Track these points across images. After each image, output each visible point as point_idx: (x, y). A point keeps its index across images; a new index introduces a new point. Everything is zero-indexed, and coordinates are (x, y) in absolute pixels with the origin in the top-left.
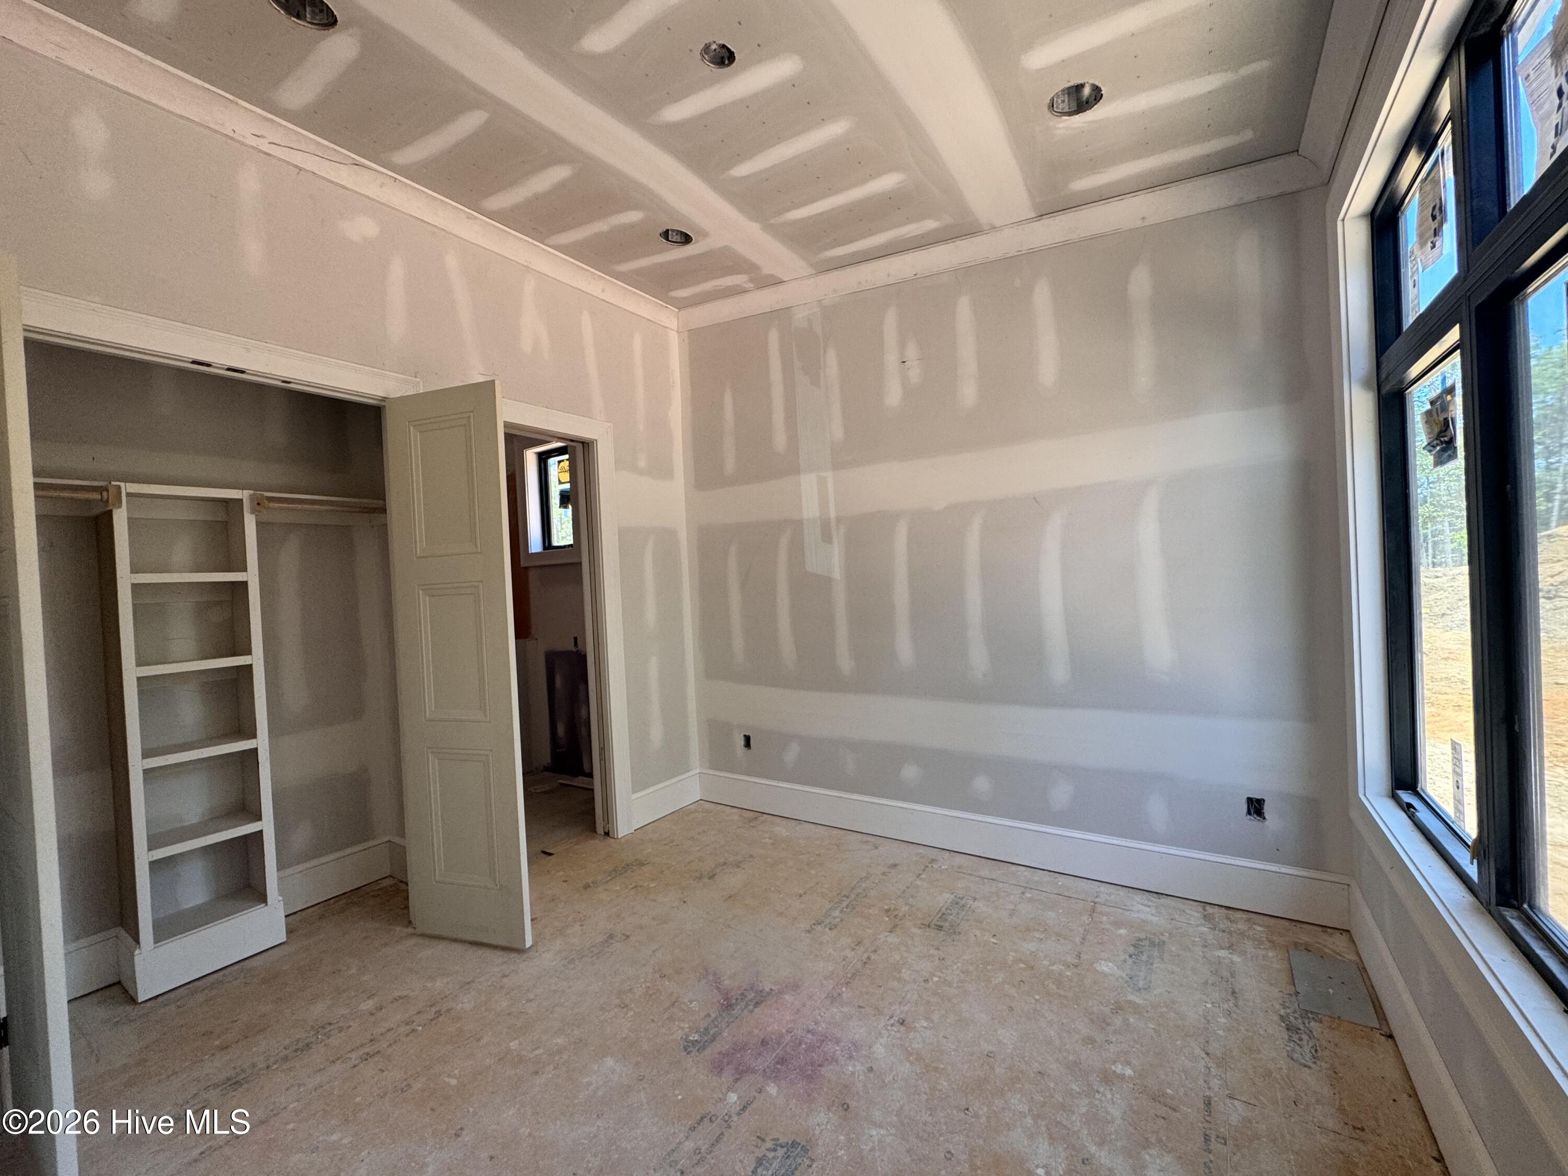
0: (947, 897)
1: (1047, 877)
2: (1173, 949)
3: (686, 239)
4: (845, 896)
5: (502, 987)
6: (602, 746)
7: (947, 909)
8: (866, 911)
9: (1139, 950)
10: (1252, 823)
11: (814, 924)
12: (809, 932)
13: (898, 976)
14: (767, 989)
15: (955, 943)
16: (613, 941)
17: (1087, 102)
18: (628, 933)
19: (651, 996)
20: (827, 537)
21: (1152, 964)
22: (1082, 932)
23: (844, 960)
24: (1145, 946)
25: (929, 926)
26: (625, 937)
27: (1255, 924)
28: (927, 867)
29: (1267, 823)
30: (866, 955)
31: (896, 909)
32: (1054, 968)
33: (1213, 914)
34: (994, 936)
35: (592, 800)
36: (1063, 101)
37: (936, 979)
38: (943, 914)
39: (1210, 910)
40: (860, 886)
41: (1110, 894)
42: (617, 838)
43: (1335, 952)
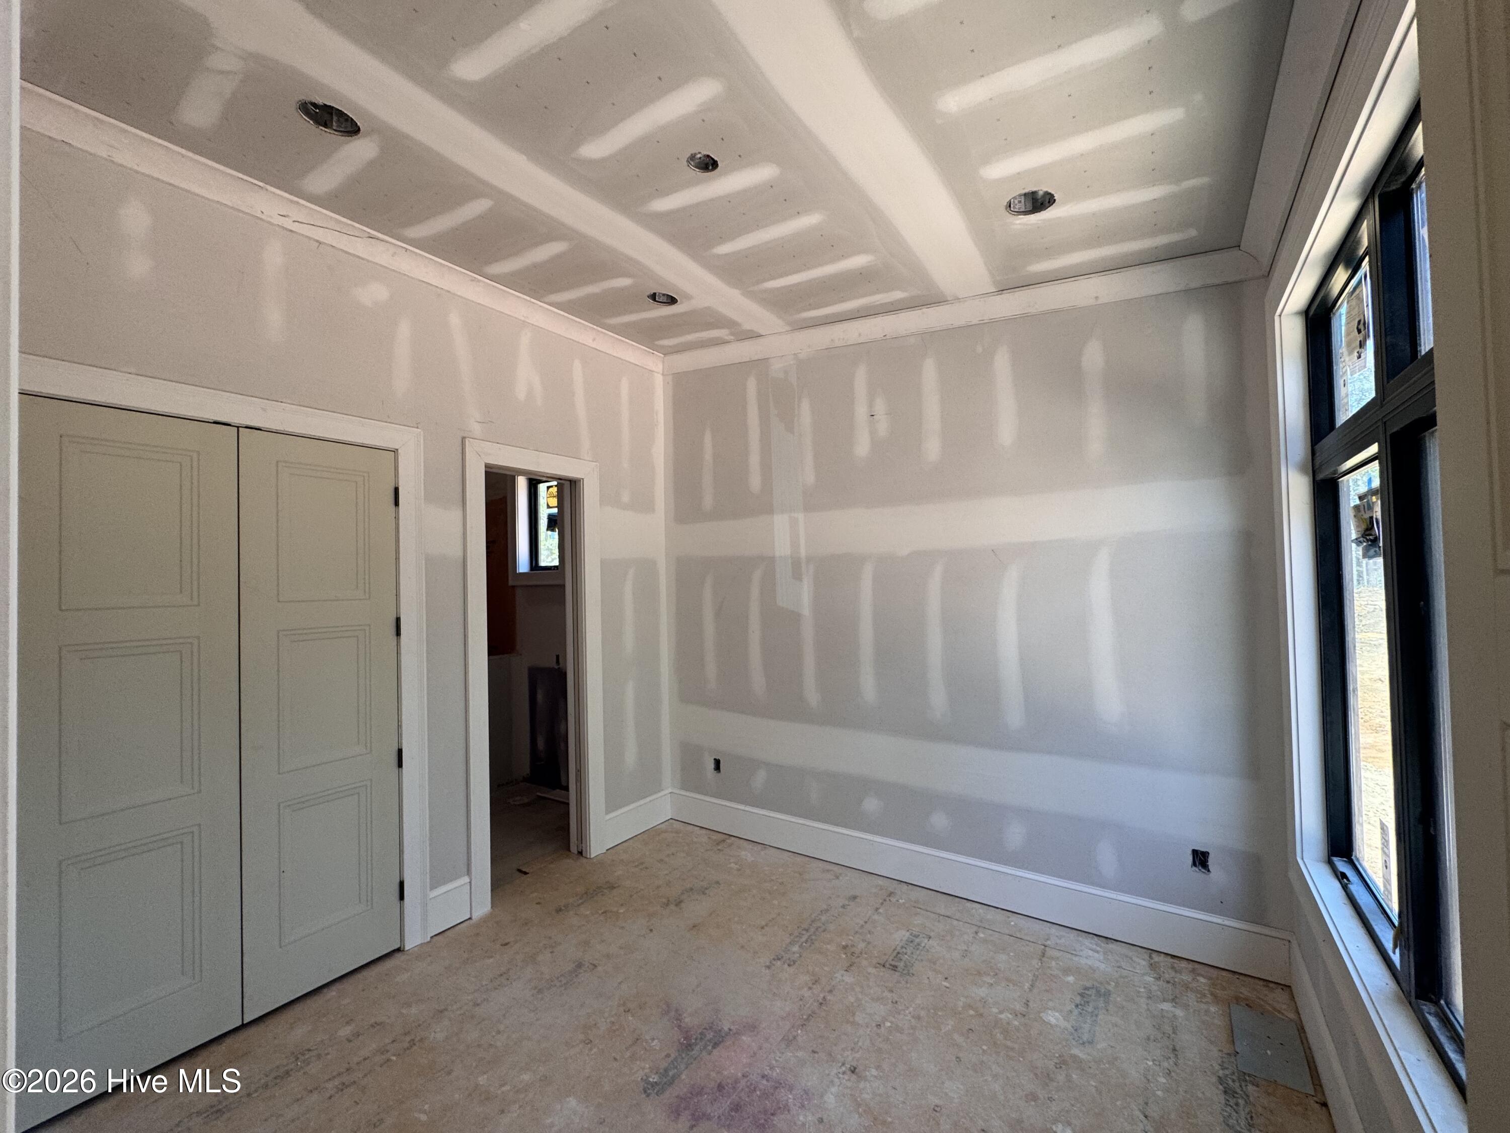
0: (901, 935)
1: (999, 916)
2: (1118, 999)
3: (672, 301)
4: (805, 929)
5: (472, 1017)
6: (578, 767)
7: (902, 947)
8: (825, 946)
9: (1085, 999)
10: (1196, 874)
11: (774, 959)
12: (768, 967)
13: (851, 1019)
14: (726, 1029)
15: (908, 985)
16: (582, 971)
17: (1042, 204)
18: (595, 962)
19: (614, 1031)
20: (797, 576)
21: (1097, 1016)
22: (1031, 978)
23: (801, 1000)
24: (1091, 996)
25: (884, 966)
26: (591, 967)
27: (1199, 975)
28: (885, 900)
29: (1211, 875)
30: (822, 996)
31: (853, 946)
32: (1002, 1016)
33: (1158, 963)
34: (946, 978)
35: (567, 814)
36: (1020, 202)
37: (888, 1024)
38: (898, 953)
39: (1156, 958)
40: (820, 919)
41: (1060, 938)
42: (590, 858)
43: (1275, 1009)
